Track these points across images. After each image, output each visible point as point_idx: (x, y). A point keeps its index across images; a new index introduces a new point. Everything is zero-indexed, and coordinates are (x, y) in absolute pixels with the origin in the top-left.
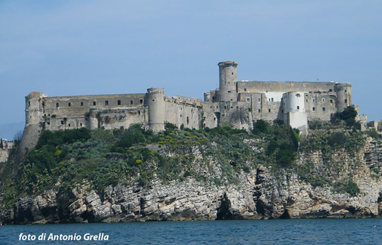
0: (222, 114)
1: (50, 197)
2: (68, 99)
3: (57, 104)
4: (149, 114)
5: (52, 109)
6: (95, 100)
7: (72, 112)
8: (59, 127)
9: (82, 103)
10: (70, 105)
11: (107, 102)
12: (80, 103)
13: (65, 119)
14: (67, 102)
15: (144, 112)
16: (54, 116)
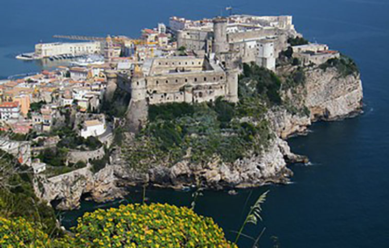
0: (226, 63)
1: (183, 166)
2: (165, 78)
3: (157, 82)
4: (229, 88)
5: (153, 86)
6: (187, 78)
7: (169, 88)
8: (160, 100)
9: (177, 81)
10: (167, 82)
11: (196, 80)
12: (175, 80)
13: (165, 94)
14: (164, 80)
15: (226, 86)
16: (155, 92)
